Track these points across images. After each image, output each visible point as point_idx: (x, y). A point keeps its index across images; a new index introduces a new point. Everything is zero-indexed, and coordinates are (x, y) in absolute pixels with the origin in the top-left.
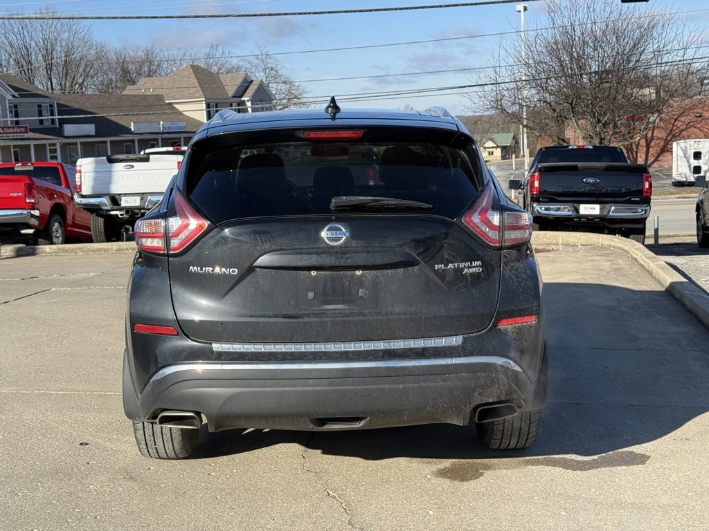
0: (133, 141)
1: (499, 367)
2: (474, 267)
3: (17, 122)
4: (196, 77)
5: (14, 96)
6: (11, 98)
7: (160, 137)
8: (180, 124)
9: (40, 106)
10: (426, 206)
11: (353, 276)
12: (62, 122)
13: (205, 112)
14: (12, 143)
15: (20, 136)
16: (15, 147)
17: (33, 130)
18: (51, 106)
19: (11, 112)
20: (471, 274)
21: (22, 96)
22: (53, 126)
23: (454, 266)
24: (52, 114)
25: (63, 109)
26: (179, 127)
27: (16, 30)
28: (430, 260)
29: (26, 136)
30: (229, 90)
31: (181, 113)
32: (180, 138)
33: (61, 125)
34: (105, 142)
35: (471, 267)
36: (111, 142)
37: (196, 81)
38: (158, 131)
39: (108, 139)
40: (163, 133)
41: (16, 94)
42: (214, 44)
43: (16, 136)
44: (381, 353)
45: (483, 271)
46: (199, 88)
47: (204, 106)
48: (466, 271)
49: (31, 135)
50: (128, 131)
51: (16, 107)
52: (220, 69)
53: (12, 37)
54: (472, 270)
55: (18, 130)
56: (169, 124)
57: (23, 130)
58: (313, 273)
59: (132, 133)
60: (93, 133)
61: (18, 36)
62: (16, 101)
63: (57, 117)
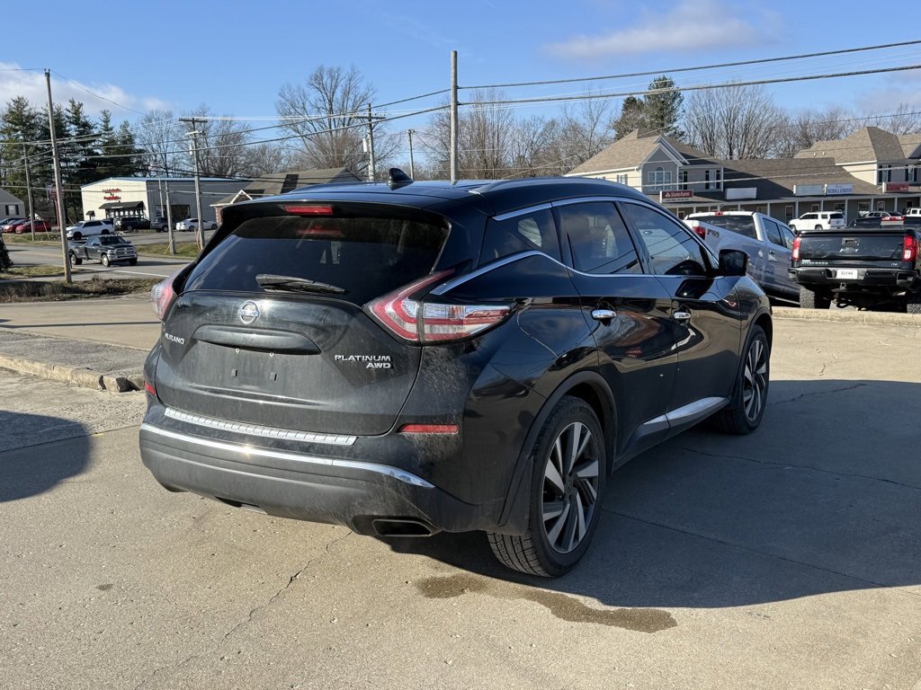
0: (794, 204)
1: (385, 478)
2: (381, 362)
3: (686, 187)
4: (871, 138)
5: (685, 164)
6: (681, 165)
7: (822, 199)
8: (846, 187)
9: (707, 172)
10: (337, 289)
11: (268, 357)
12: (727, 186)
13: (875, 173)
14: (678, 206)
15: (684, 200)
16: (680, 209)
17: (697, 194)
18: (718, 171)
19: (680, 177)
20: (377, 369)
21: (692, 163)
22: (718, 190)
23: (356, 358)
24: (718, 178)
25: (729, 174)
26: (845, 190)
27: (703, 103)
28: (330, 349)
29: (690, 199)
30: (907, 151)
31: (848, 175)
32: (844, 201)
33: (725, 188)
34: (766, 205)
35: (377, 362)
36: (771, 204)
37: (870, 143)
38: (821, 194)
39: (769, 202)
40: (827, 196)
41: (686, 161)
42: (904, 104)
43: (681, 200)
44: (272, 442)
45: (392, 367)
46: (872, 149)
47: (875, 166)
48: (370, 365)
49: (695, 198)
50: (790, 193)
51: (686, 173)
52: (908, 129)
53: (699, 110)
54: (378, 365)
55: (684, 195)
56: (833, 187)
57: (688, 194)
58: (237, 351)
59: (794, 196)
60: (755, 197)
61: (705, 108)
62: (687, 167)
63: (722, 181)
